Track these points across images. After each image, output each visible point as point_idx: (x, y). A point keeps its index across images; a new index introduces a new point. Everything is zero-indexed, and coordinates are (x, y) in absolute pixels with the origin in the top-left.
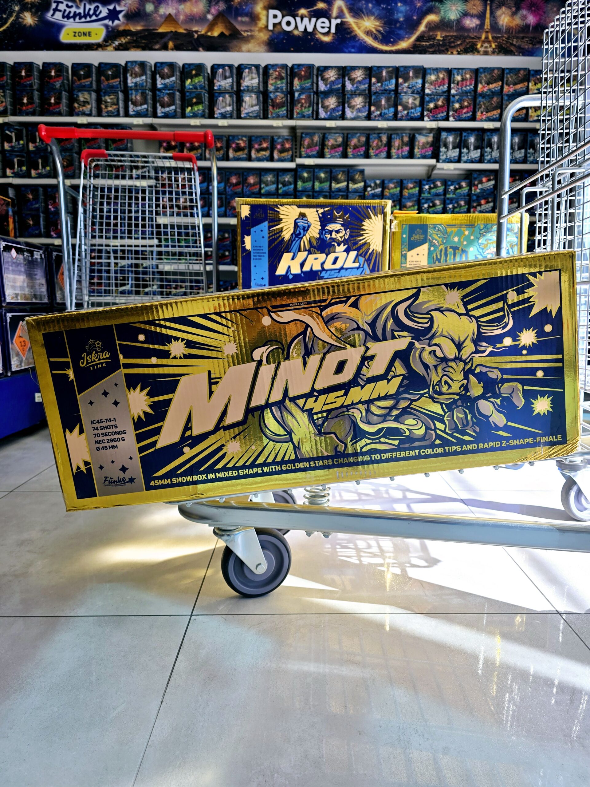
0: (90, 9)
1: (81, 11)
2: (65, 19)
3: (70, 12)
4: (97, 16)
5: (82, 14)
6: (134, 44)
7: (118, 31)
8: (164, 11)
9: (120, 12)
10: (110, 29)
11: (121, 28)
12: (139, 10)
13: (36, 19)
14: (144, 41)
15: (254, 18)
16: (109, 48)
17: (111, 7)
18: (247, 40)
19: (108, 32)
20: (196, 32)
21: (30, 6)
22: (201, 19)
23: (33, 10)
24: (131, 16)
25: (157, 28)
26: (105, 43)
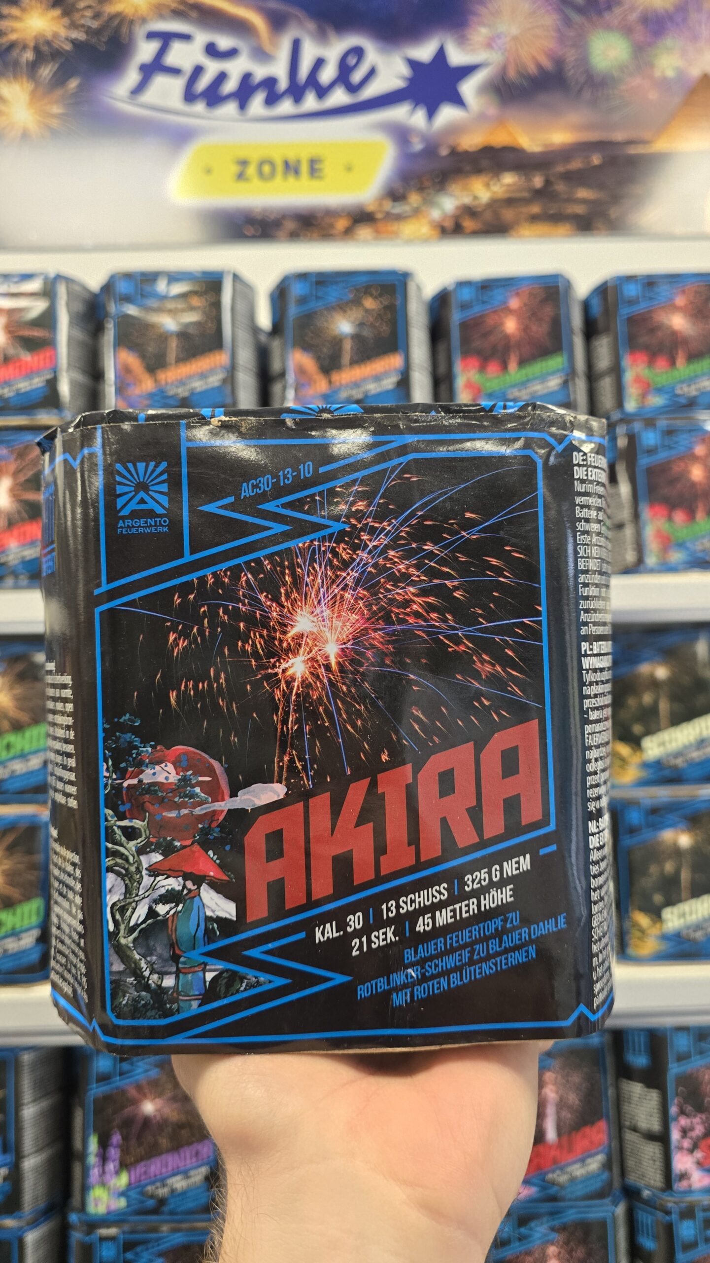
0: (319, 63)
1: (279, 69)
2: (200, 107)
3: (222, 77)
4: (353, 89)
5: (283, 84)
6: (535, 209)
7: (454, 152)
9: (466, 71)
10: (418, 146)
11: (471, 142)
12: (559, 63)
13: (56, 109)
14: (583, 193)
16: (409, 229)
17: (424, 52)
19: (407, 156)
21: (29, 55)
23: (46, 72)
24: (522, 88)
25: (647, 135)
26: (388, 205)
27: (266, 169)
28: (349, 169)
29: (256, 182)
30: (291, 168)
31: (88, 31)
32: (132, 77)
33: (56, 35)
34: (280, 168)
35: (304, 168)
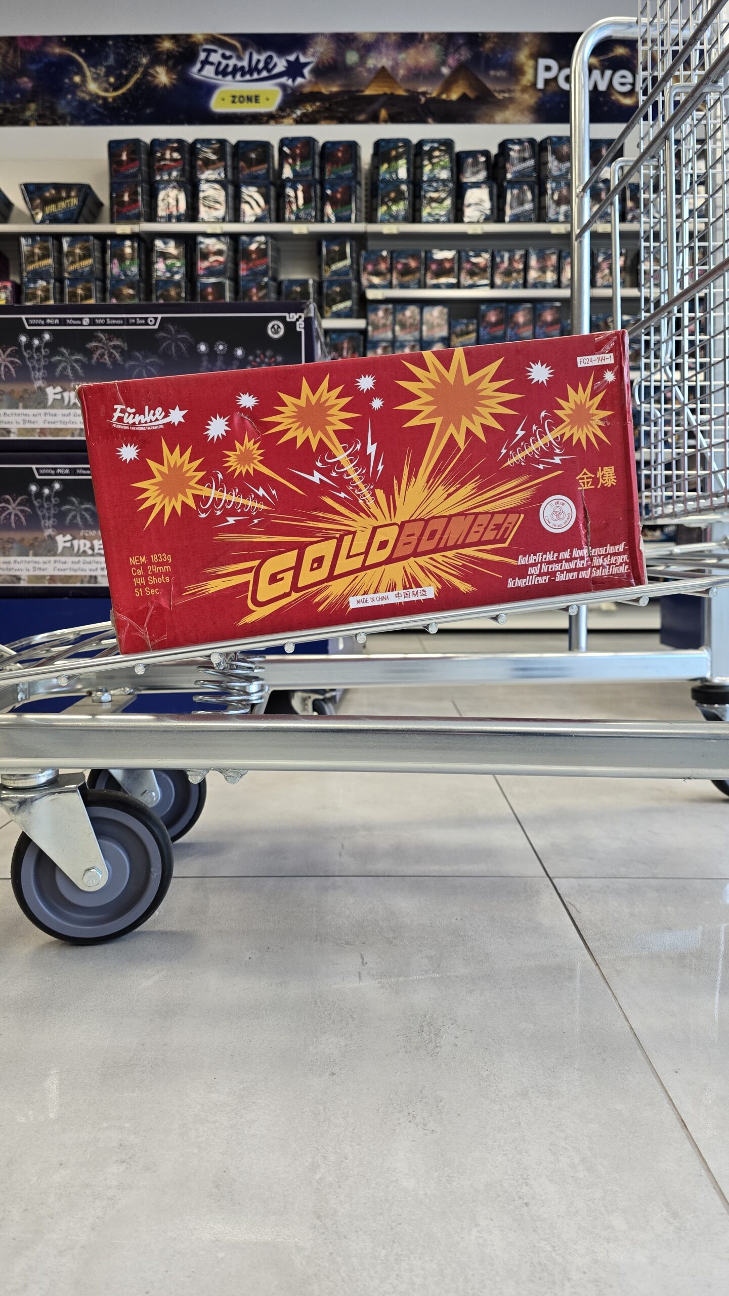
0: (258, 61)
1: (245, 63)
2: (220, 77)
3: (227, 66)
4: (269, 71)
5: (247, 69)
6: (326, 115)
7: (302, 94)
8: (374, 62)
9: (306, 64)
10: (289, 92)
11: (307, 90)
12: (335, 61)
13: (174, 77)
14: (341, 109)
15: (515, 72)
16: (286, 121)
17: (292, 58)
18: (502, 105)
19: (285, 95)
20: (424, 94)
21: (165, 57)
22: (432, 74)
23: (170, 63)
24: (322, 72)
25: (362, 88)
26: (280, 113)
27: (242, 99)
28: (268, 99)
29: (238, 104)
30: (249, 99)
31: (184, 48)
32: (198, 66)
33: (173, 49)
34: (246, 98)
35: (254, 99)
